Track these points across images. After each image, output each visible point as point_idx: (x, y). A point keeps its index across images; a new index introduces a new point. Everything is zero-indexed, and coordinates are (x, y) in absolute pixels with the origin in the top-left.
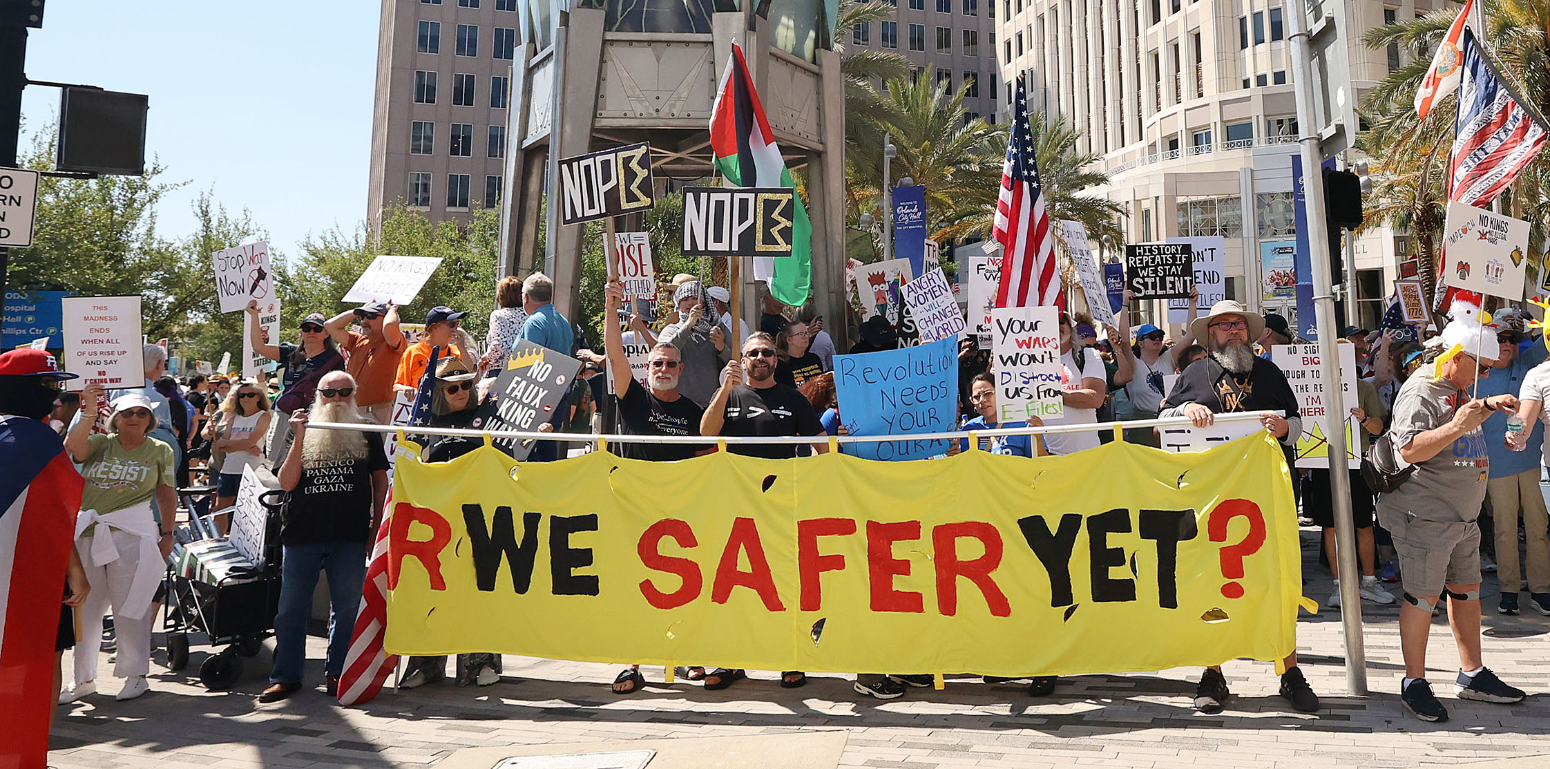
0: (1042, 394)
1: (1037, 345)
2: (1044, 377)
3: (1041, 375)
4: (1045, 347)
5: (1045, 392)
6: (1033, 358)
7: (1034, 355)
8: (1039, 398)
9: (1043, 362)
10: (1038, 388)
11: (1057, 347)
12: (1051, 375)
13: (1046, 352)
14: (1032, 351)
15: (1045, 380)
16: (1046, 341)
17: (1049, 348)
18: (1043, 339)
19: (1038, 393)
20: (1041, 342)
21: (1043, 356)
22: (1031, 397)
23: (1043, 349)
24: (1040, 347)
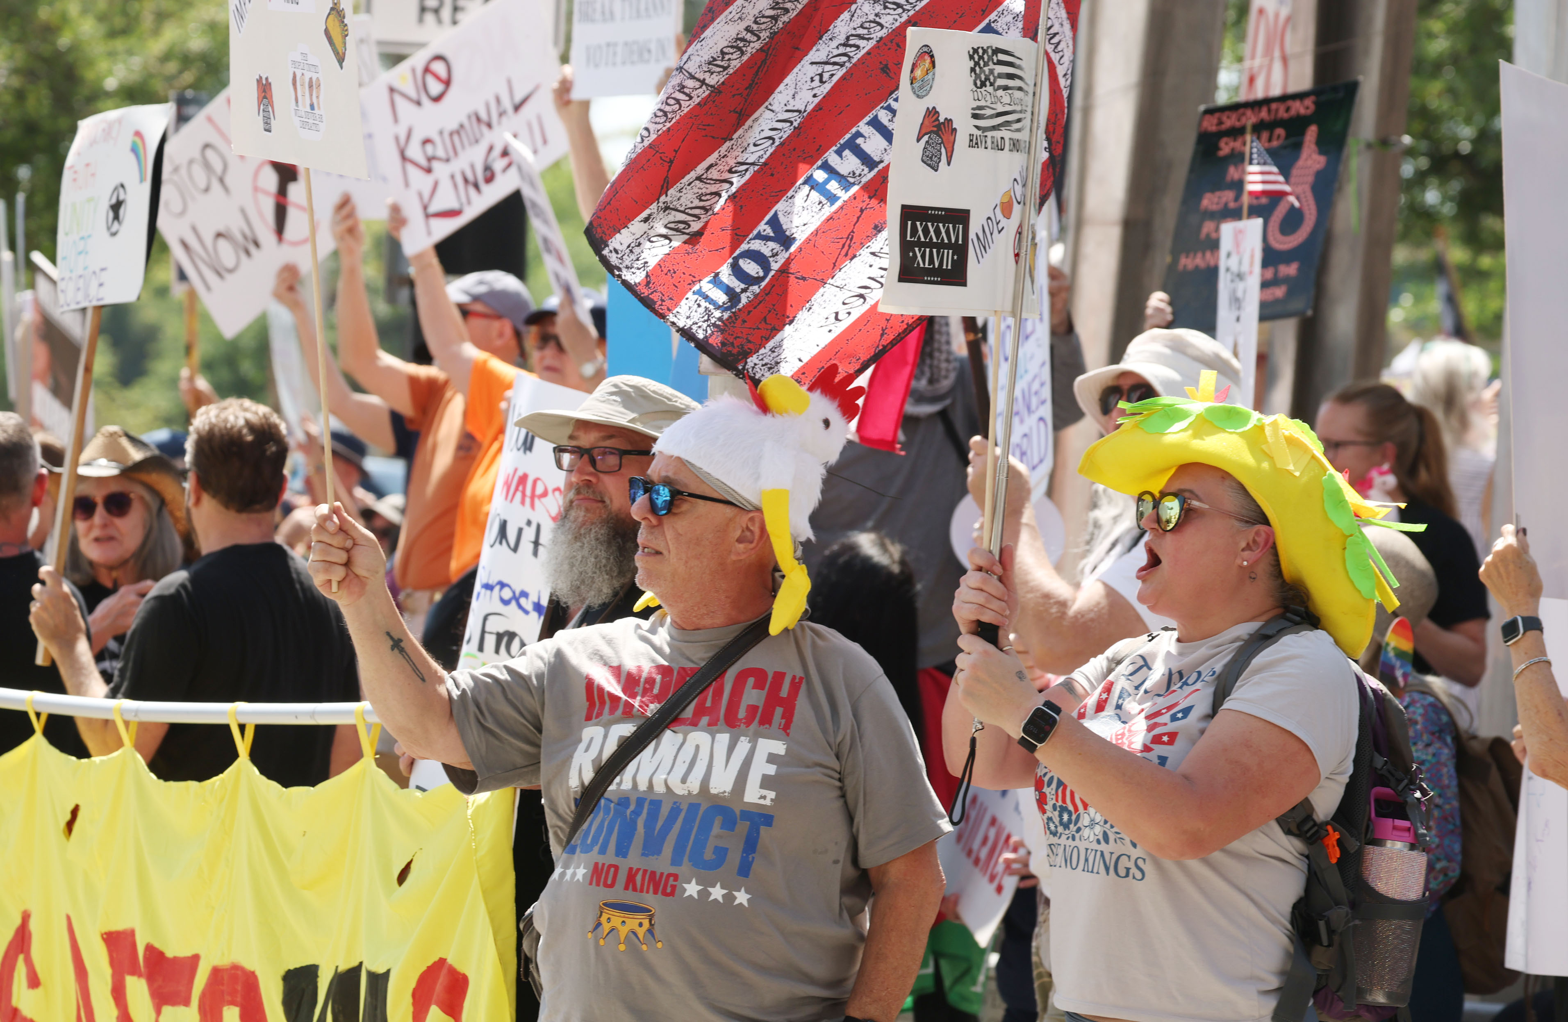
1: (519, 495)
2: (507, 594)
3: (503, 585)
4: (533, 506)
5: (500, 637)
8: (481, 648)
9: (515, 550)
10: (485, 619)
12: (524, 594)
13: (529, 523)
15: (506, 602)
16: (539, 490)
17: (538, 513)
18: (535, 484)
19: (483, 632)
20: (528, 492)
21: (520, 531)
23: (527, 512)
24: (523, 502)
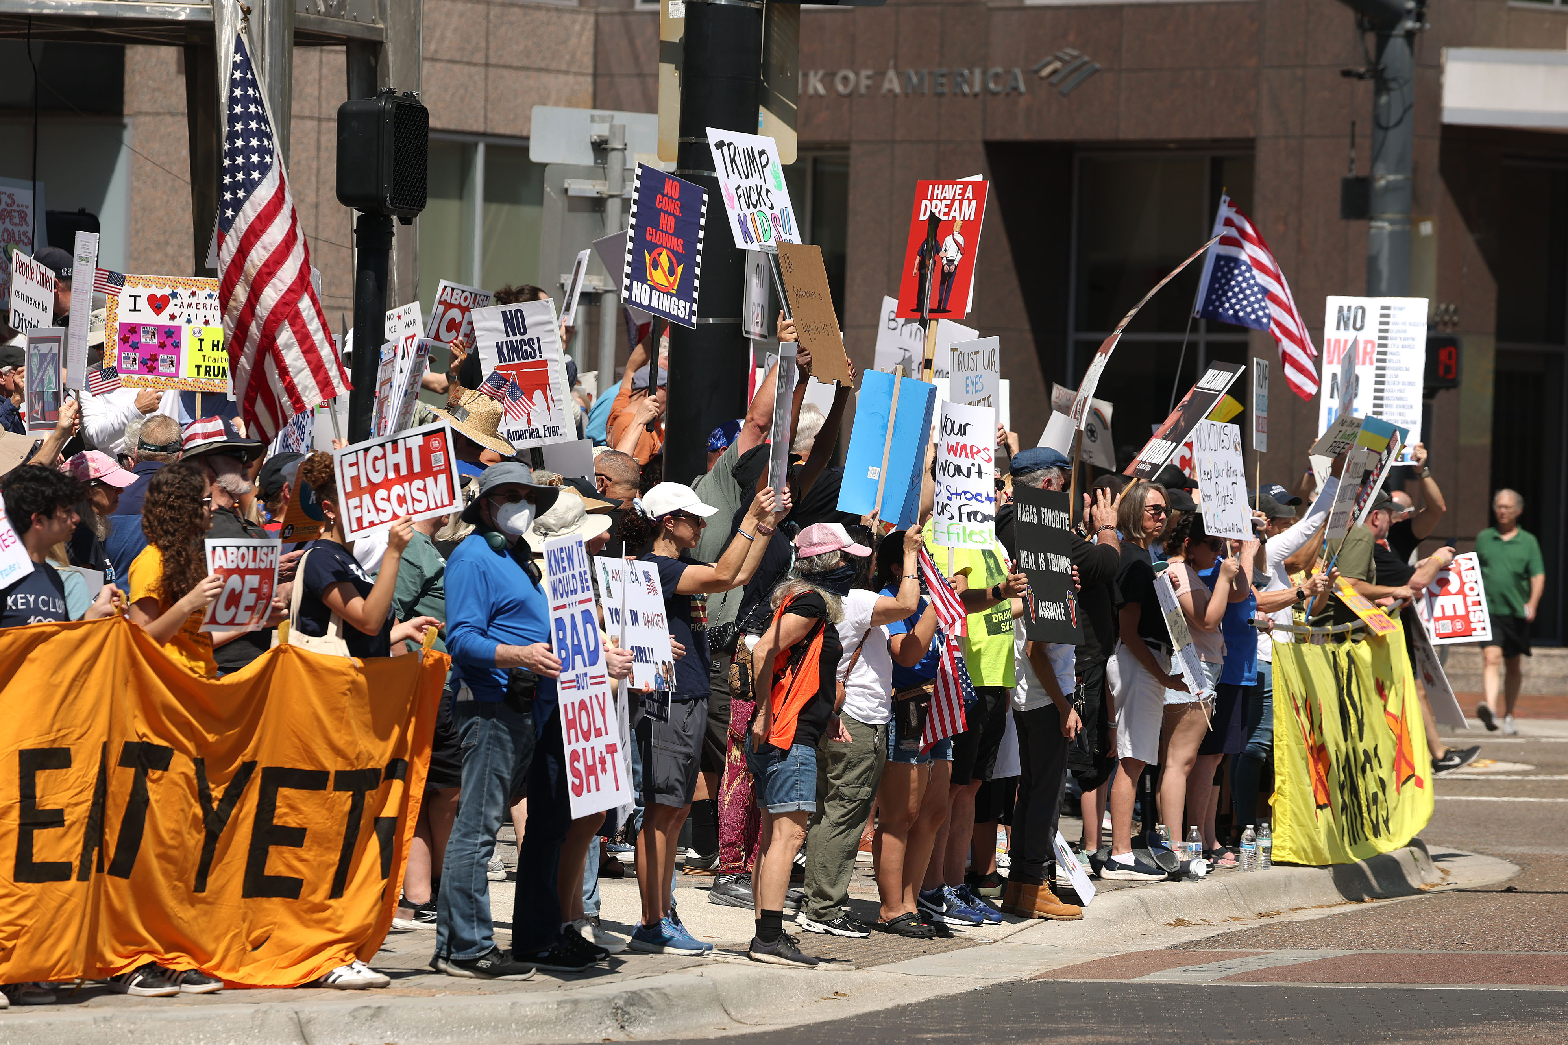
0: (965, 517)
1: (964, 454)
2: (969, 496)
3: (966, 493)
4: (973, 457)
5: (969, 514)
6: (958, 470)
7: (959, 466)
8: (961, 520)
9: (969, 477)
10: (960, 508)
11: (989, 461)
12: (977, 495)
13: (974, 465)
14: (956, 461)
15: (969, 500)
16: (975, 450)
17: (978, 460)
18: (971, 447)
19: (960, 513)
20: (969, 451)
21: (970, 469)
22: (952, 518)
23: (971, 461)
24: (967, 456)
